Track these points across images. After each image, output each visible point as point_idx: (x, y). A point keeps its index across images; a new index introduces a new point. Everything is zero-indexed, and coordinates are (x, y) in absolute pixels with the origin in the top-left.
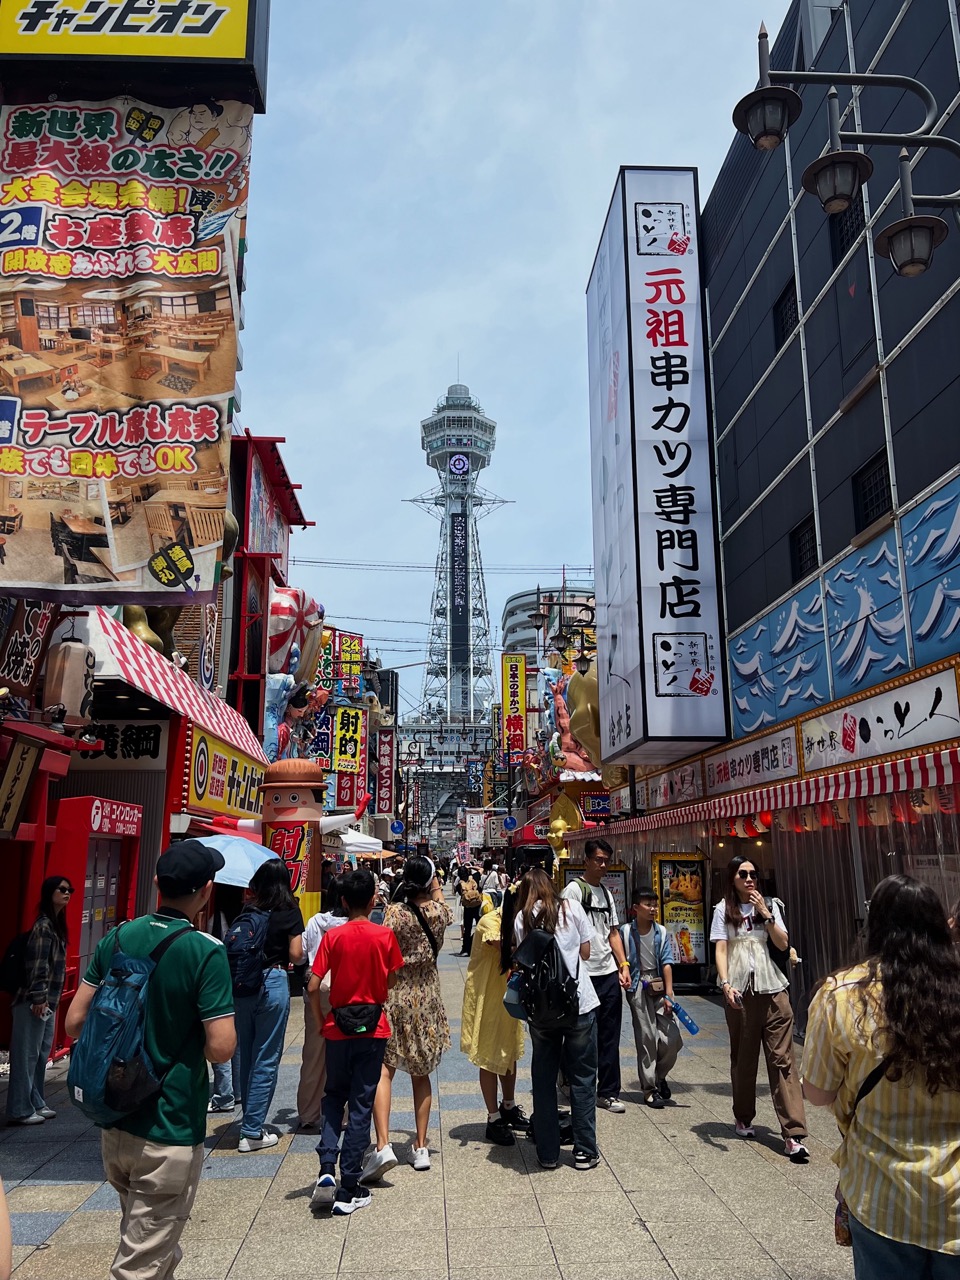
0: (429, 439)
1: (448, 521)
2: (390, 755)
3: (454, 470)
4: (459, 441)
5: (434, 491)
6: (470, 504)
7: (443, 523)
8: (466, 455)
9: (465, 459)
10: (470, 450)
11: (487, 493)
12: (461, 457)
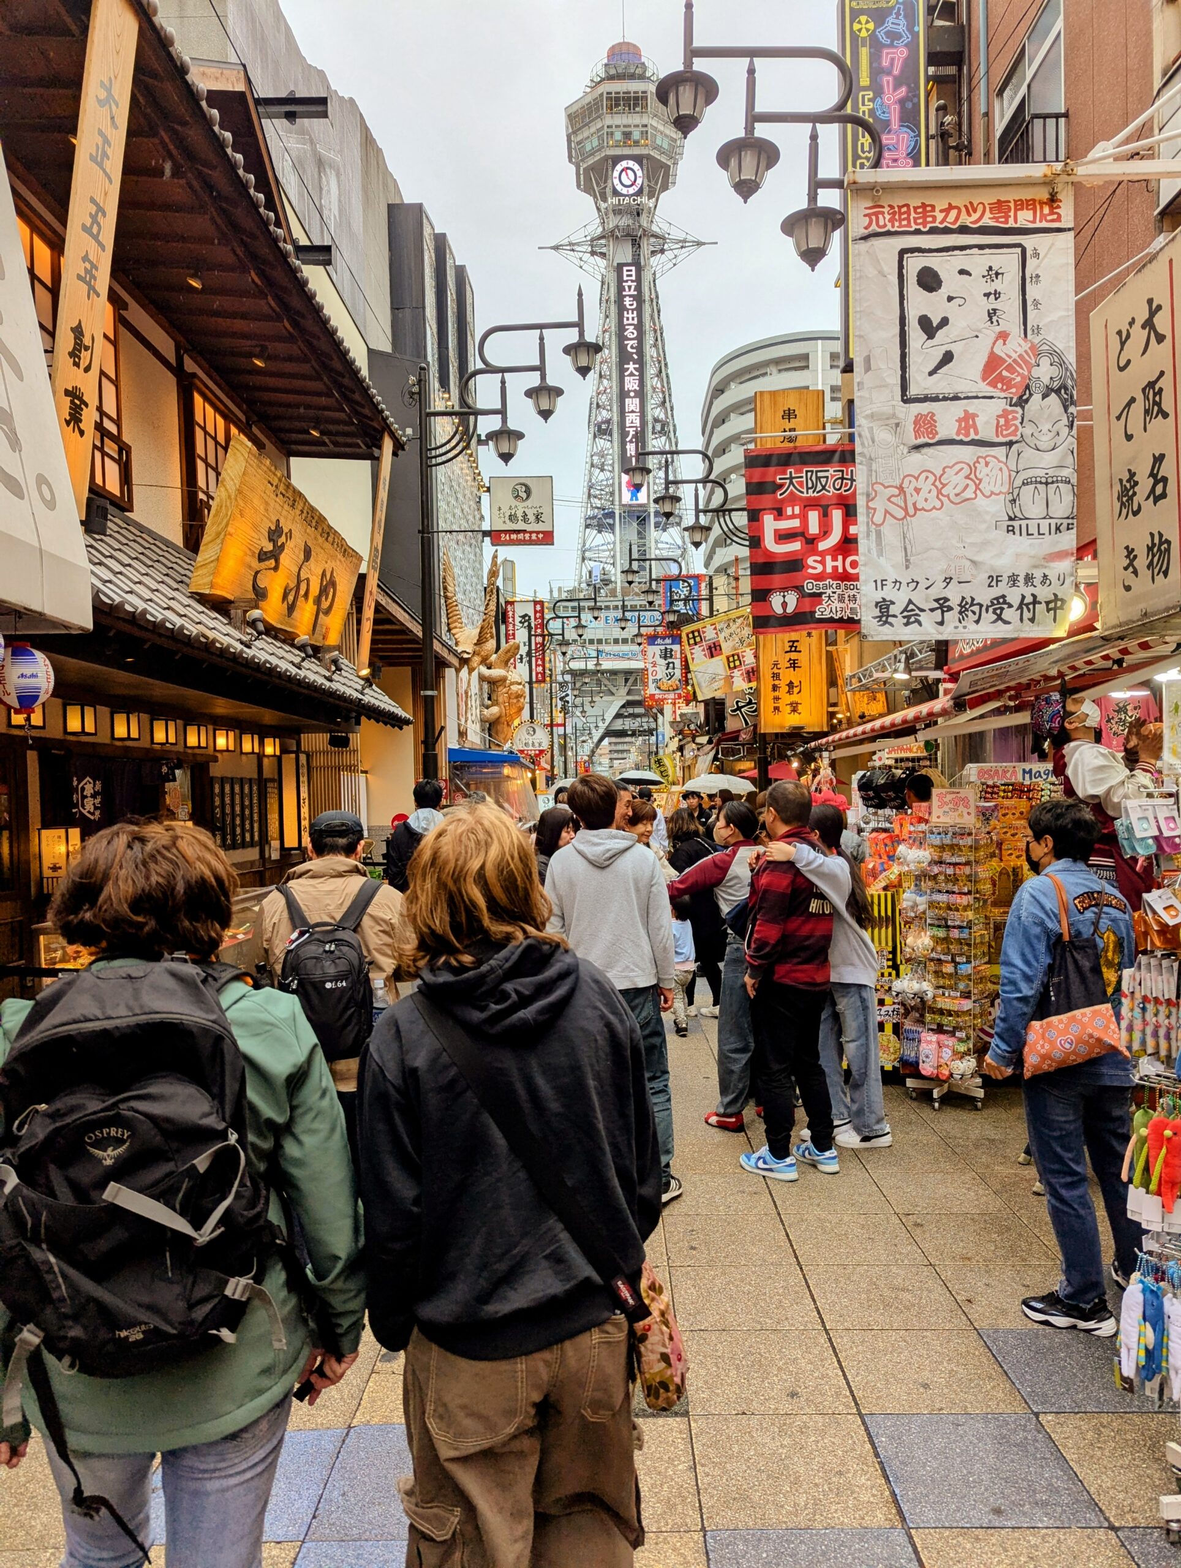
0: (579, 138)
1: (612, 278)
3: (619, 188)
4: (627, 135)
5: (590, 228)
6: (646, 247)
7: (603, 283)
10: (645, 151)
11: (673, 230)
12: (631, 163)
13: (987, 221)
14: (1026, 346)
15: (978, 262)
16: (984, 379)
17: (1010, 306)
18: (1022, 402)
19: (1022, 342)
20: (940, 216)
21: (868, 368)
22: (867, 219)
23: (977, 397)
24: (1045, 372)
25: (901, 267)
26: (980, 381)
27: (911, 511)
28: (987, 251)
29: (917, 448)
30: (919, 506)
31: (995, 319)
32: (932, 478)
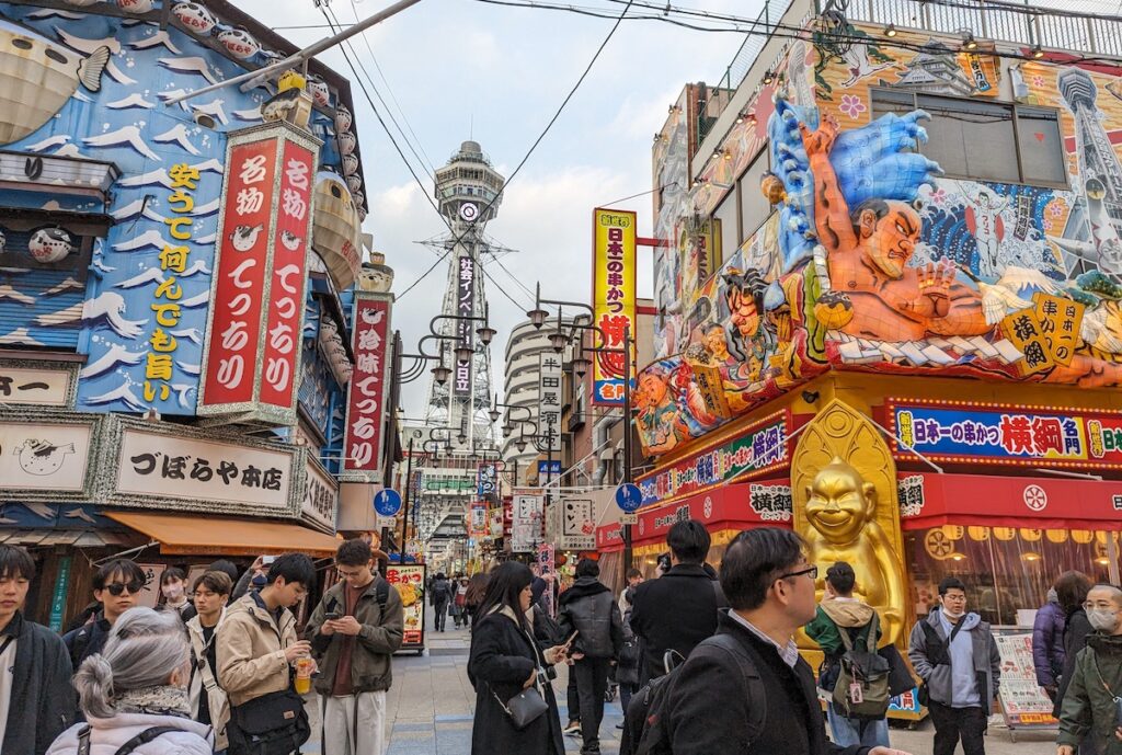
0: (442, 188)
1: (456, 264)
2: (380, 352)
3: (464, 216)
4: (470, 191)
5: (445, 235)
6: (477, 249)
7: (451, 266)
8: (476, 203)
9: (474, 207)
10: (480, 200)
11: (494, 242)
12: (471, 205)
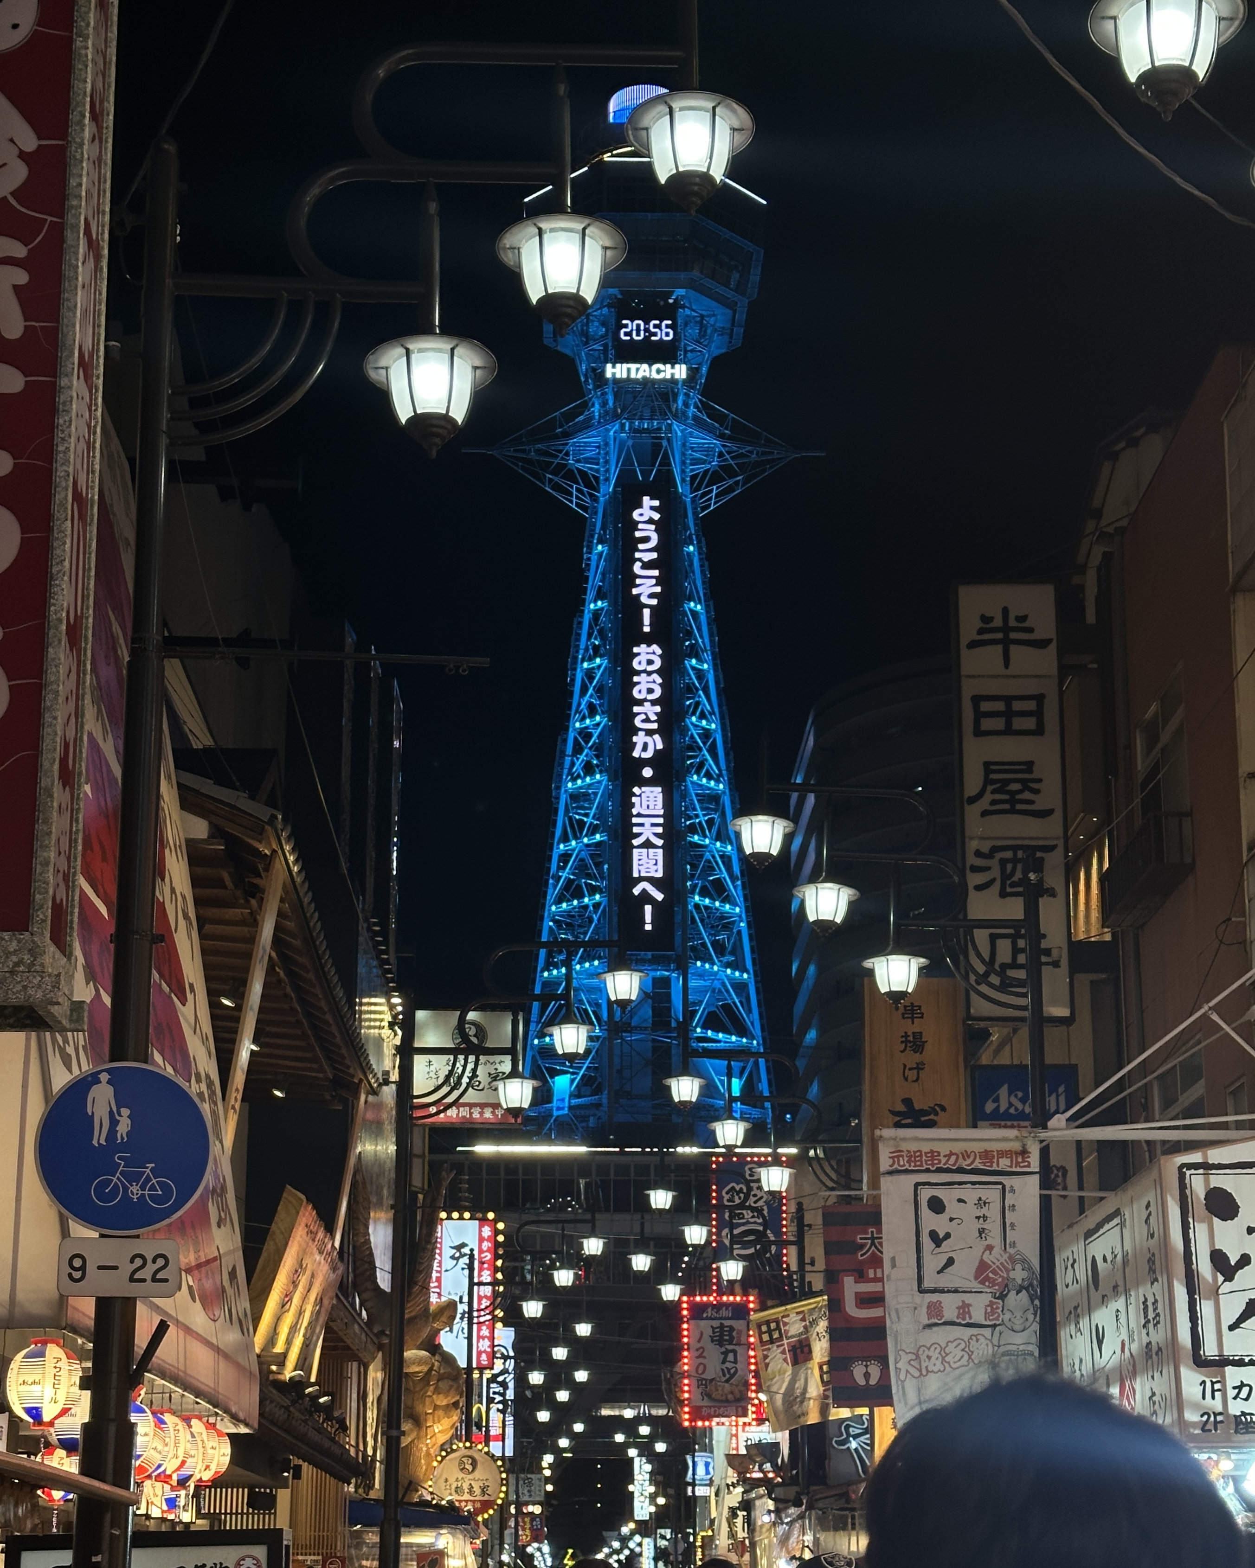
13: (977, 1164)
14: (1006, 1256)
15: (971, 1194)
16: (976, 1278)
17: (994, 1227)
18: (1002, 1297)
19: (1003, 1253)
20: (944, 1160)
21: (894, 1265)
22: (891, 1161)
23: (971, 1292)
24: (1019, 1275)
25: (916, 1195)
26: (972, 1279)
27: (924, 1372)
28: (977, 1186)
29: (930, 1326)
30: (930, 1369)
31: (983, 1235)
32: (938, 1350)
